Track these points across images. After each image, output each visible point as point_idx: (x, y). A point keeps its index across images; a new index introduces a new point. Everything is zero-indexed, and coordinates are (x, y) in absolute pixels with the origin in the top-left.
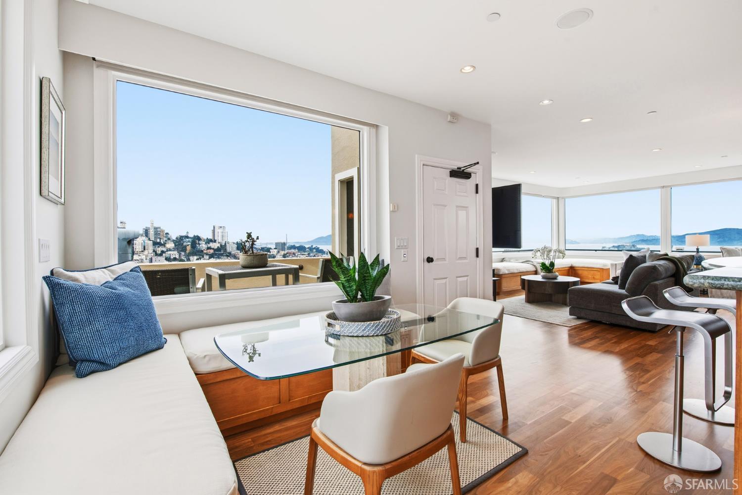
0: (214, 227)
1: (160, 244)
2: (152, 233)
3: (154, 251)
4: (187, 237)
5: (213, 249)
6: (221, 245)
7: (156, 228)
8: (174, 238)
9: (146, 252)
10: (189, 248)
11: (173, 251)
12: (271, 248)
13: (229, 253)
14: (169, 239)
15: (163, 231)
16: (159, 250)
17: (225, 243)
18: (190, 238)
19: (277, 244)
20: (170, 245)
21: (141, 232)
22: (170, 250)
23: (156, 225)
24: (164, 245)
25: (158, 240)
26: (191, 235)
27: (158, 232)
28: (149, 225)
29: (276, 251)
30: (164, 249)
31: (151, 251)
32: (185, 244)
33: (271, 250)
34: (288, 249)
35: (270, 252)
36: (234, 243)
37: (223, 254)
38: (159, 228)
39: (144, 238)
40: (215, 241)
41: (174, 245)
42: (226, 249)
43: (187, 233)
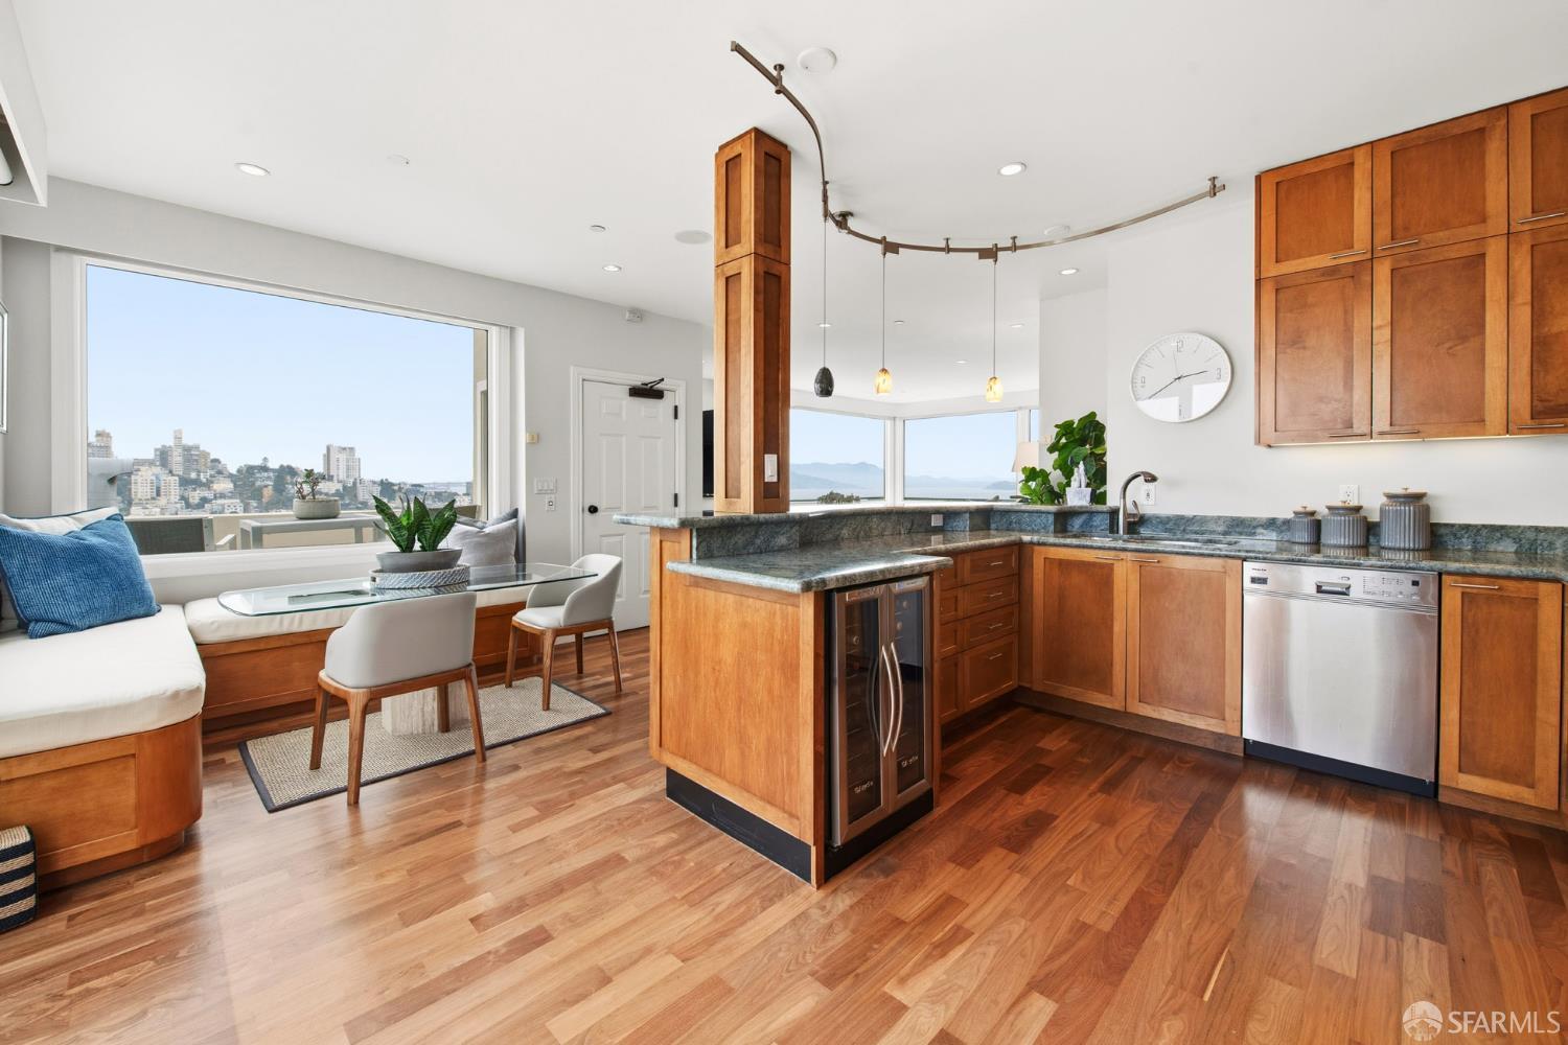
0: (328, 449)
1: (197, 483)
2: (176, 459)
3: (183, 498)
4: (264, 469)
5: (326, 494)
6: (345, 487)
7: (187, 449)
8: (233, 471)
9: (162, 501)
10: (268, 493)
11: (230, 498)
12: (456, 494)
13: (362, 503)
14: (220, 472)
15: (205, 455)
16: (195, 496)
17: (355, 483)
18: (273, 470)
20: (224, 486)
21: (151, 455)
22: (222, 496)
23: (187, 441)
24: (208, 485)
25: (193, 475)
26: (274, 464)
27: (191, 455)
28: (170, 442)
29: (468, 499)
30: (209, 495)
31: (174, 497)
32: (258, 483)
33: (457, 498)
35: (456, 502)
36: (374, 483)
37: (349, 504)
38: (197, 448)
39: (157, 470)
40: (331, 478)
41: (231, 486)
42: (355, 496)
43: (265, 459)
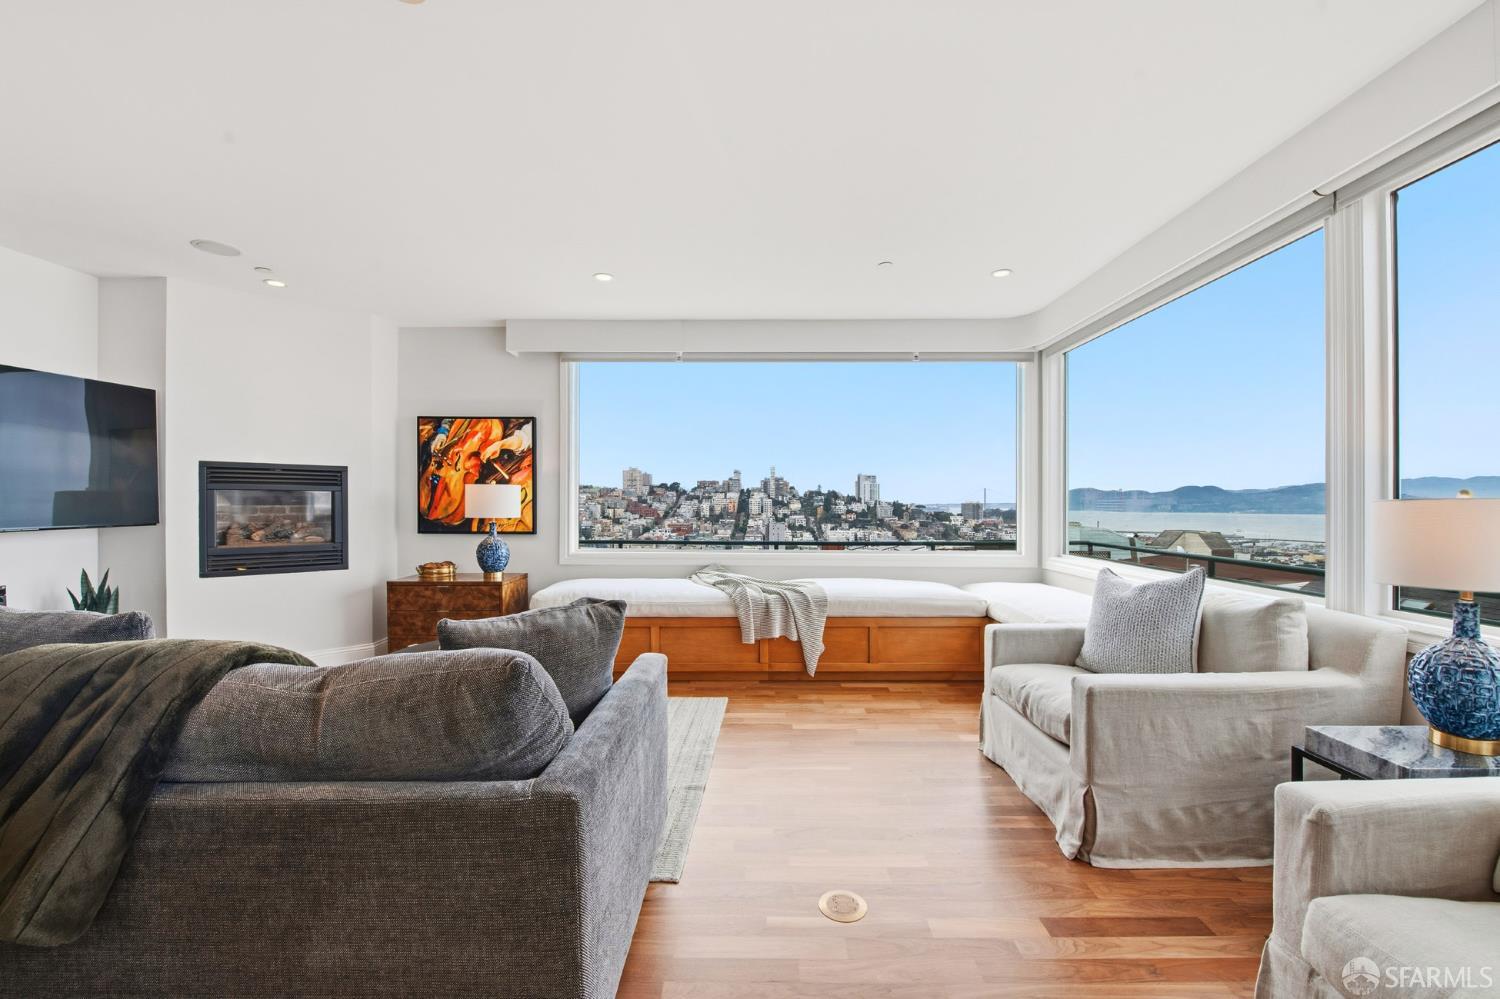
0: (859, 478)
1: (783, 504)
2: (772, 486)
3: (774, 514)
4: (819, 493)
5: (856, 513)
6: (869, 508)
7: (777, 480)
8: (801, 494)
9: (764, 516)
10: (820, 510)
11: (800, 514)
12: (951, 515)
13: (879, 520)
14: (794, 496)
15: (786, 484)
16: (781, 512)
17: (875, 504)
18: (823, 494)
19: (964, 506)
20: (796, 506)
21: (758, 485)
22: (795, 513)
23: (777, 475)
24: (786, 505)
25: (780, 499)
26: (824, 491)
27: (781, 485)
28: (769, 476)
29: (960, 518)
30: (787, 511)
31: (770, 514)
32: (816, 504)
33: (952, 518)
34: (985, 516)
35: (950, 521)
36: (889, 504)
37: (869, 522)
38: (782, 479)
39: (762, 495)
40: (859, 501)
41: (800, 506)
42: (876, 515)
43: (819, 486)
